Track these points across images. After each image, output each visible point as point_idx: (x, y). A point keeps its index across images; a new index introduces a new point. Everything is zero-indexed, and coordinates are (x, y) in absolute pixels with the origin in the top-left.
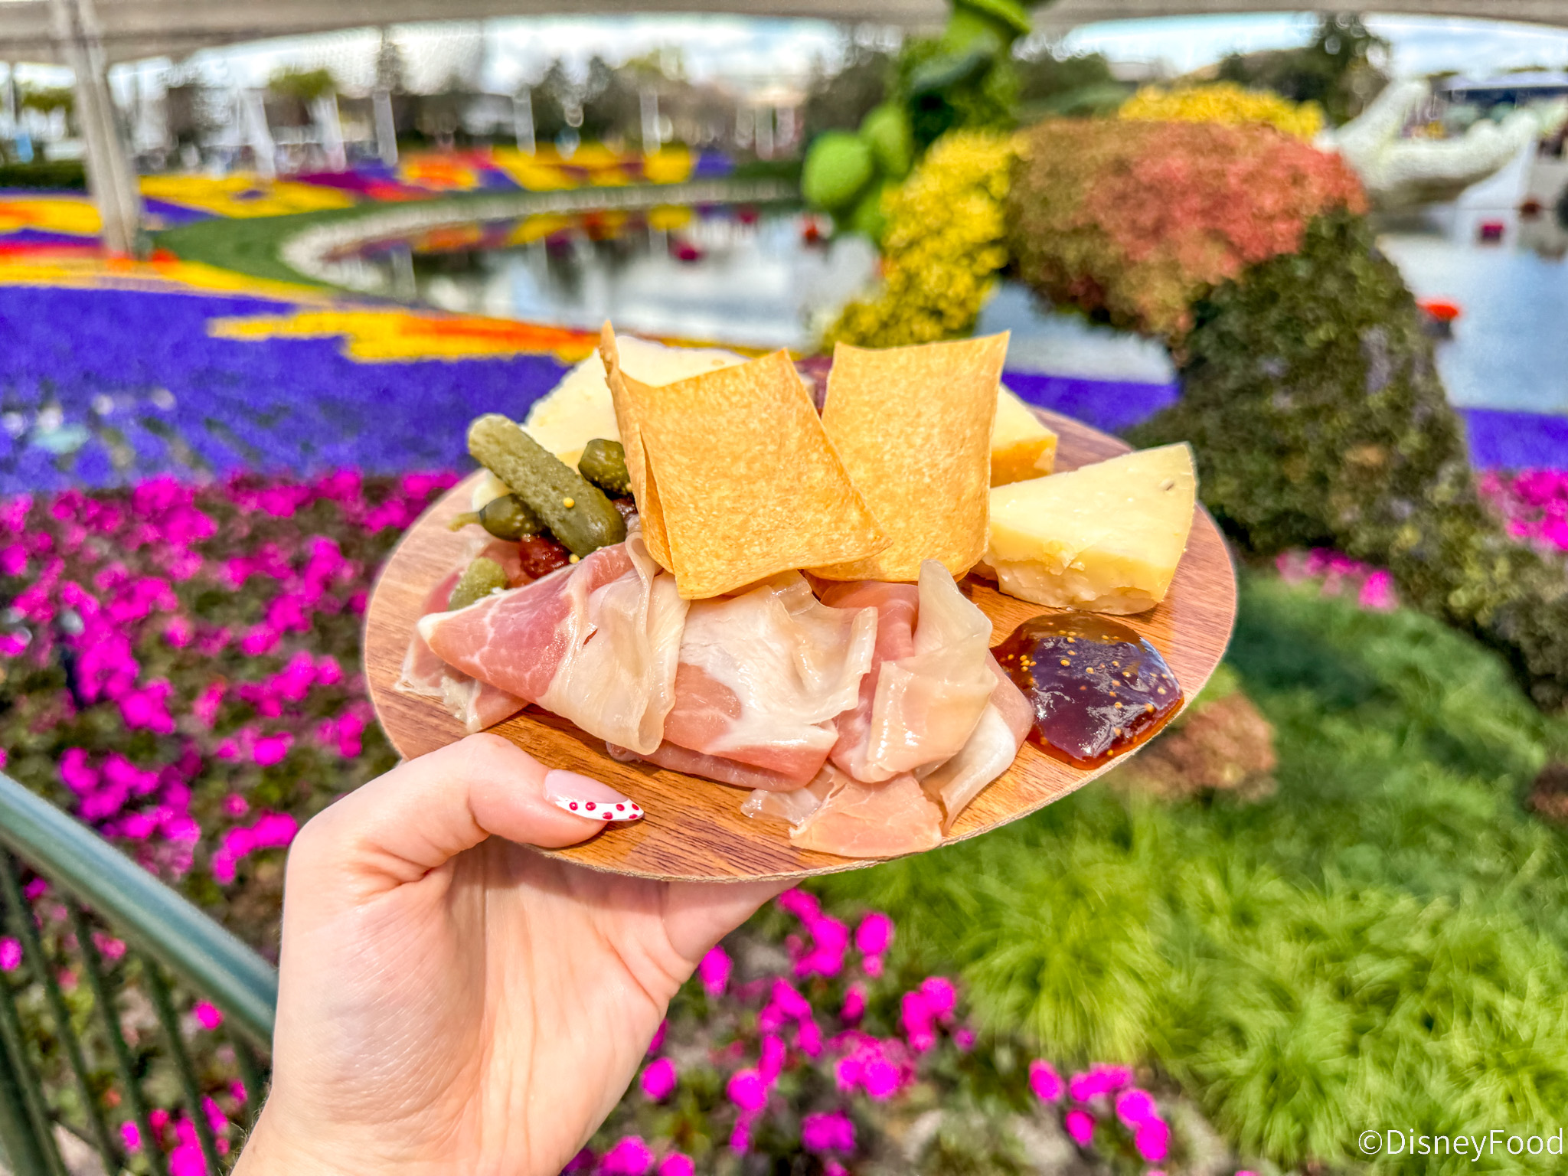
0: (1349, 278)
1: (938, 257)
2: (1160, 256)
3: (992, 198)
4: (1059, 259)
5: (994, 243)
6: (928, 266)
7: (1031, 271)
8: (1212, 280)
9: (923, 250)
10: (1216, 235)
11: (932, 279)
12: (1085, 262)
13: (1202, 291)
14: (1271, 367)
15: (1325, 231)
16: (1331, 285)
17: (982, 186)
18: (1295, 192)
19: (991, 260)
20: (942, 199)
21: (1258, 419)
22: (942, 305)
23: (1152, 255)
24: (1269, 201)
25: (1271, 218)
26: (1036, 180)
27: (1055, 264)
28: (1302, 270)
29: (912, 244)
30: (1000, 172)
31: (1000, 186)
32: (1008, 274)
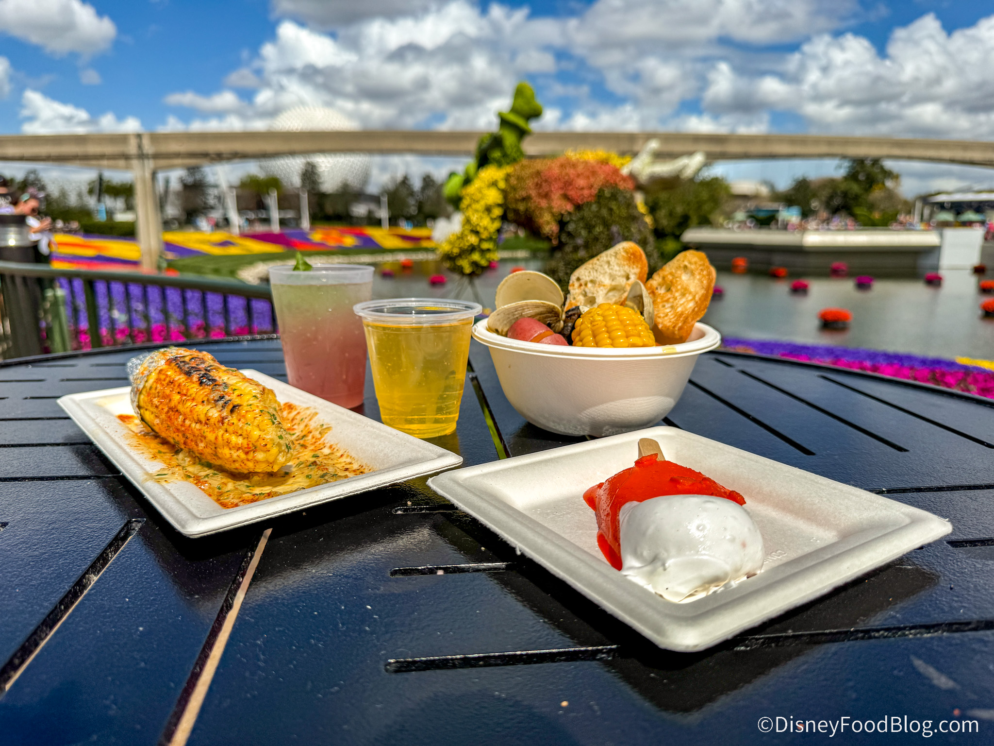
0: (611, 210)
1: (477, 211)
2: (547, 205)
3: (499, 189)
4: (518, 210)
5: (499, 205)
6: (473, 214)
7: (511, 215)
8: (563, 212)
9: (471, 208)
10: (566, 197)
11: (474, 218)
12: (527, 210)
13: (560, 217)
14: (580, 241)
15: (607, 193)
16: (604, 212)
17: (494, 184)
18: (592, 180)
19: (497, 212)
20: (480, 190)
21: (574, 260)
22: (478, 229)
23: (544, 203)
24: (581, 182)
25: (582, 189)
26: (513, 181)
27: (516, 211)
28: (594, 208)
29: (469, 206)
30: (502, 179)
31: (502, 185)
32: (504, 218)
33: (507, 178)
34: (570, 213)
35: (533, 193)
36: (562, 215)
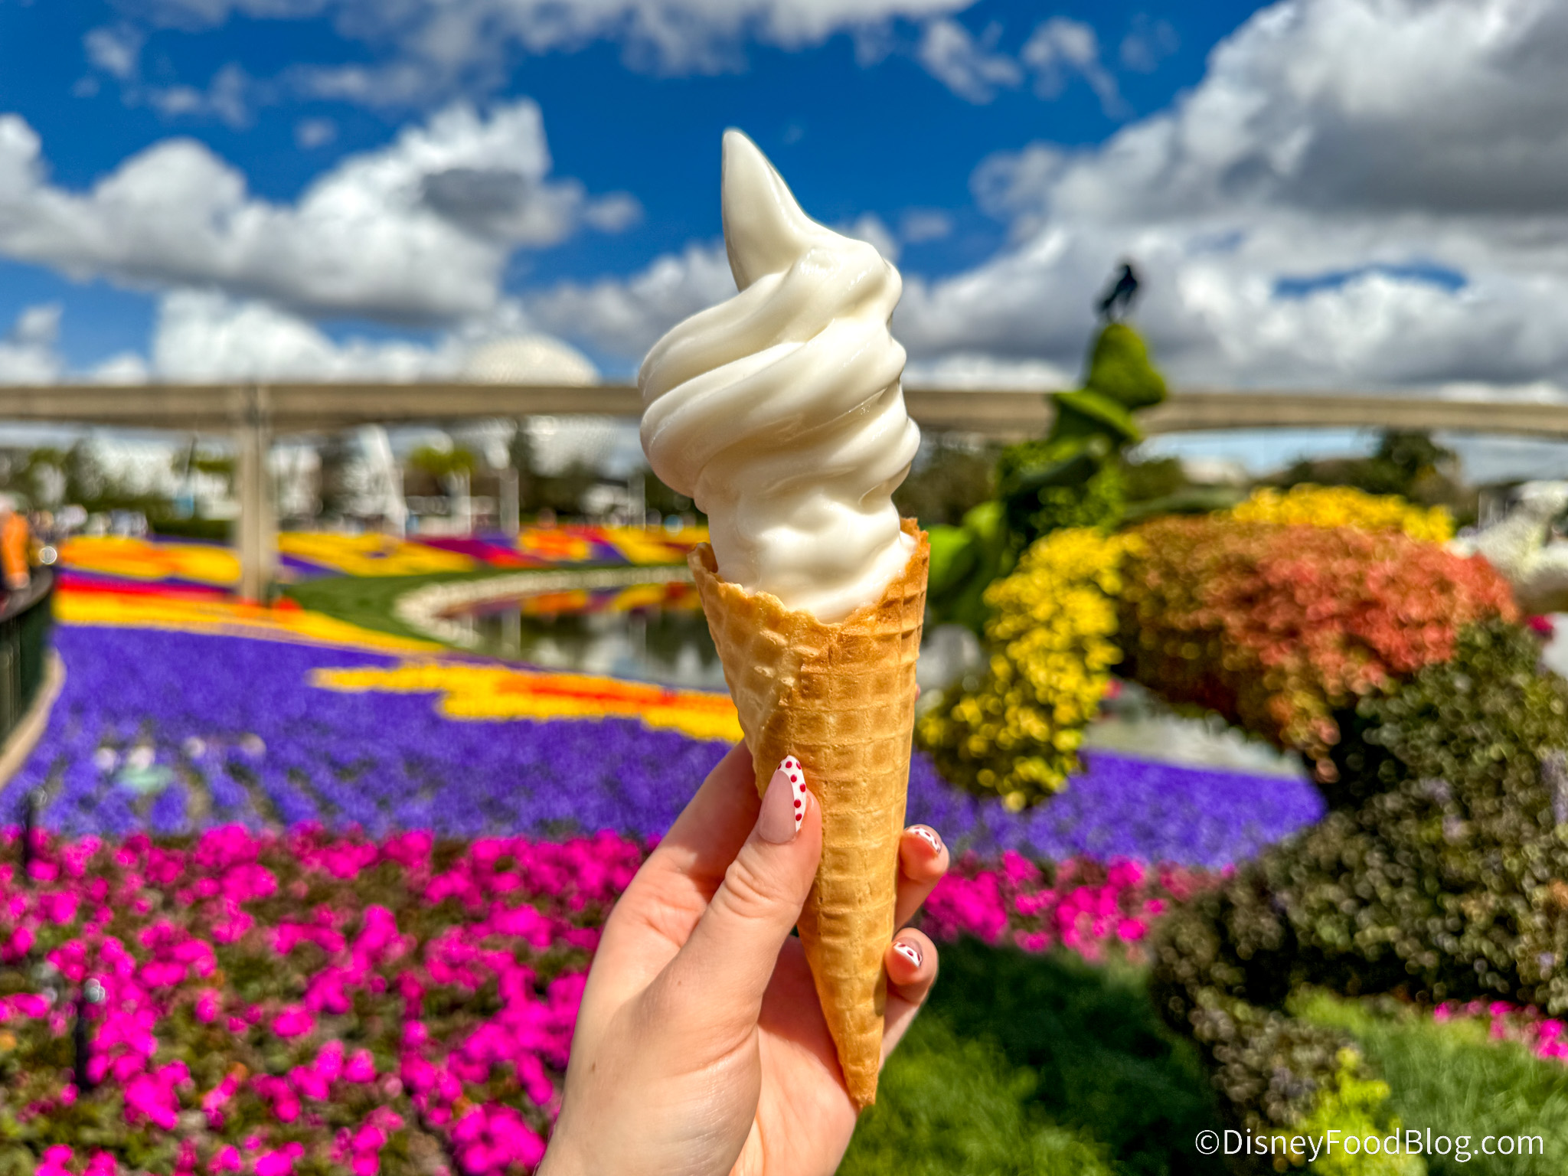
0: (1516, 692)
1: (1045, 649)
2: (1297, 662)
3: (1105, 595)
4: (1179, 659)
5: (1108, 638)
6: (1036, 659)
7: (1147, 672)
8: (1359, 687)
9: (1030, 641)
10: (1359, 646)
13: (1343, 703)
14: (1437, 787)
15: (1480, 640)
16: (1497, 700)
17: (1090, 582)
18: (1444, 600)
19: (1102, 655)
20: (1048, 594)
22: (1051, 699)
23: (1289, 661)
24: (1415, 608)
25: (1421, 625)
26: (1153, 577)
27: (1175, 663)
28: (1460, 682)
30: (1110, 568)
31: (1110, 582)
32: (1120, 671)
33: (1128, 567)
34: (1377, 694)
35: (1234, 621)
36: (1353, 698)
